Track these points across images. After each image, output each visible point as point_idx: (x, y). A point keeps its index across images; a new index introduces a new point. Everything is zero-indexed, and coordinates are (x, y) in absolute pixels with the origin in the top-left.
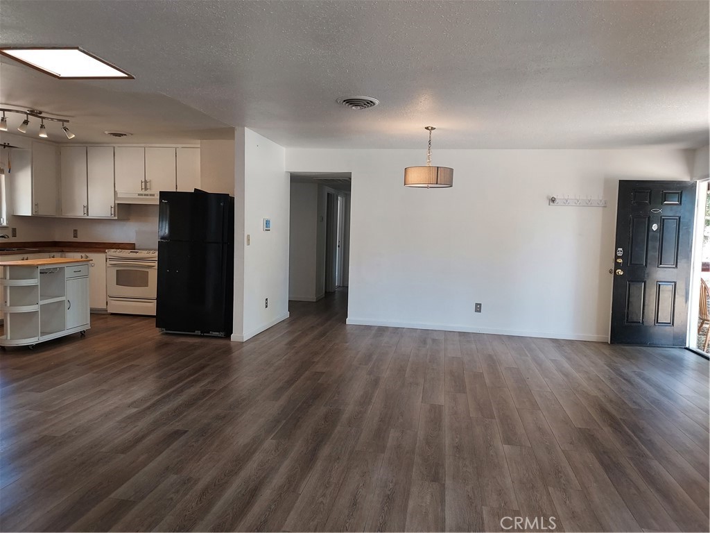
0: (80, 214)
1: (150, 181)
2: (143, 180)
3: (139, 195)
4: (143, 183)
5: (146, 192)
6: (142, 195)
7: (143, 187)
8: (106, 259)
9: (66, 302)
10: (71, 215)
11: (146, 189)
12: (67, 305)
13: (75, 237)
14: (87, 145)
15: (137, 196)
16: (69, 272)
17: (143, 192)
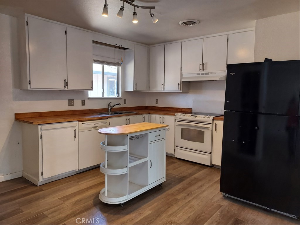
0: (159, 89)
1: (206, 64)
2: (201, 64)
3: (198, 74)
4: (201, 66)
5: (203, 72)
6: (199, 74)
7: (201, 68)
8: (175, 120)
9: (149, 162)
10: (154, 90)
11: (203, 69)
12: (149, 164)
13: (157, 103)
14: (165, 44)
15: (196, 75)
16: (151, 137)
17: (201, 72)
